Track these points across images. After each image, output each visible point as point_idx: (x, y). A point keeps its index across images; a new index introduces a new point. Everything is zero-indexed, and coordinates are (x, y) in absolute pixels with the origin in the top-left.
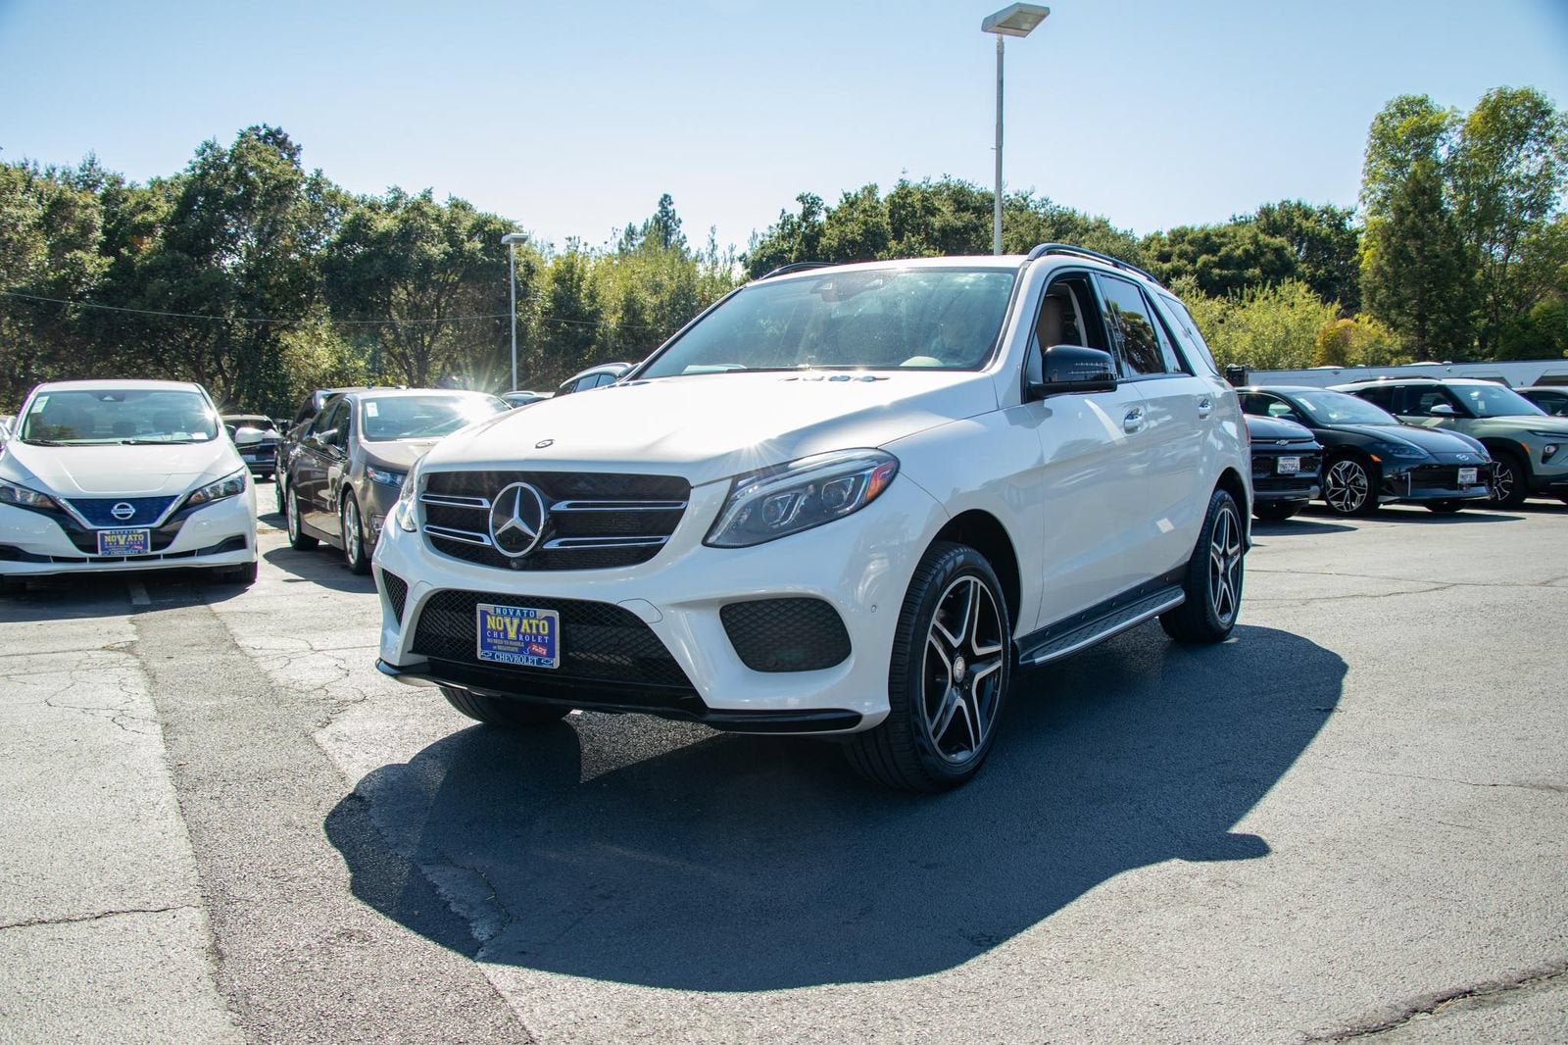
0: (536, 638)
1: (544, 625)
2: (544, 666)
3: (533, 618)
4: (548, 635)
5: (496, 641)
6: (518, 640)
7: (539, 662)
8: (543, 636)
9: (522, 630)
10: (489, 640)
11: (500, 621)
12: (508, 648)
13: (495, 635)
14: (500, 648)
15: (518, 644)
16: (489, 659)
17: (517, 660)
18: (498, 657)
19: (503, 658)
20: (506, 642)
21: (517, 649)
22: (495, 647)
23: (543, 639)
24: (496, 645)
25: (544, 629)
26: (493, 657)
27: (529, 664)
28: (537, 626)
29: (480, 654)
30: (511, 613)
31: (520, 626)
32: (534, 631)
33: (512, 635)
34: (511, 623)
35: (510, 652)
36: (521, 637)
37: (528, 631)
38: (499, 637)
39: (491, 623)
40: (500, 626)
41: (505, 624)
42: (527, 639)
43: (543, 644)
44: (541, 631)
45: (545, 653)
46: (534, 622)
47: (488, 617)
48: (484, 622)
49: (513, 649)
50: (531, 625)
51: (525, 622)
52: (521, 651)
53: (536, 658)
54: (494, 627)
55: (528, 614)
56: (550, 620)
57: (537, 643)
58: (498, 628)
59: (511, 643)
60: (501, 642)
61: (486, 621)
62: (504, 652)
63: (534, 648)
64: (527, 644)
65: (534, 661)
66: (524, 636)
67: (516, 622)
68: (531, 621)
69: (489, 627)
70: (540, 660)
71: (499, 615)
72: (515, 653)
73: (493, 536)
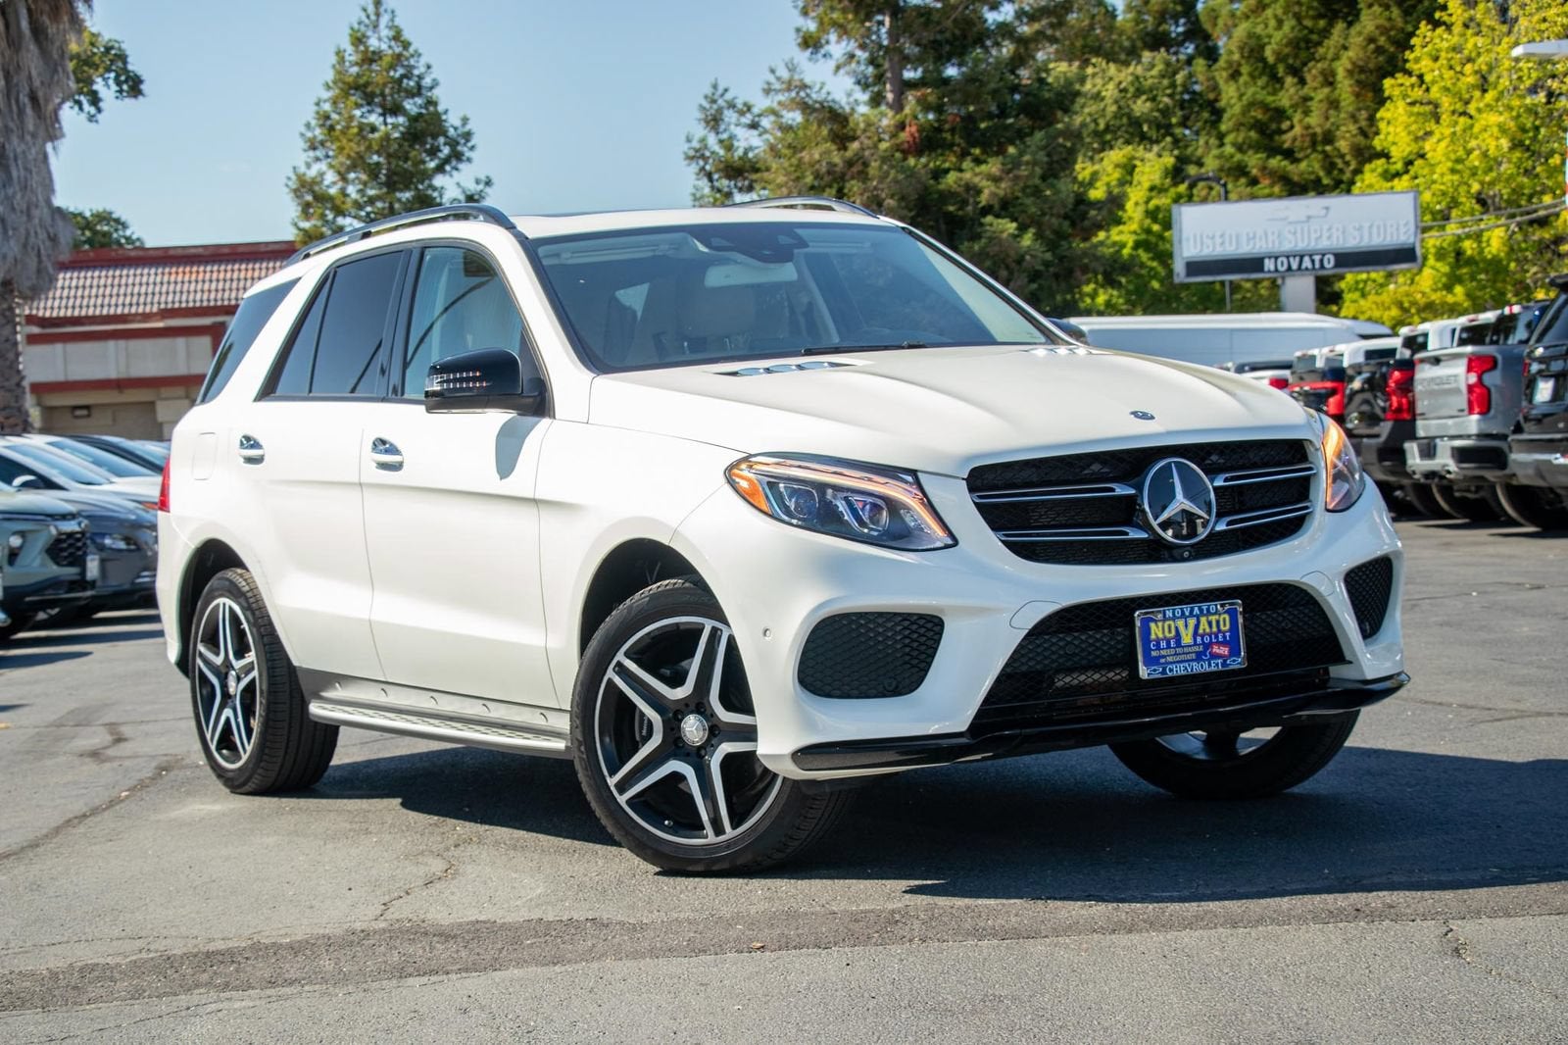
0: (1217, 637)
1: (1224, 620)
2: (1231, 667)
3: (1213, 614)
4: (1230, 630)
5: (1163, 653)
6: (1195, 644)
7: (1224, 664)
8: (1224, 633)
9: (1201, 631)
10: (1154, 654)
11: (1170, 626)
12: (1182, 657)
13: (1163, 644)
14: (1169, 659)
15: (1196, 649)
16: (1160, 676)
17: (1197, 668)
18: (1171, 670)
19: (1179, 670)
20: (1179, 650)
21: (1194, 656)
22: (1162, 661)
23: (1224, 637)
24: (1164, 657)
25: (1225, 625)
26: (1164, 672)
27: (1213, 668)
28: (1218, 622)
29: (1144, 672)
30: (1187, 614)
31: (1197, 627)
32: (1215, 629)
33: (1187, 639)
34: (1186, 626)
35: (1185, 661)
36: (1199, 639)
37: (1208, 630)
38: (1169, 646)
39: (1156, 631)
40: (1170, 631)
41: (1177, 628)
42: (1207, 640)
43: (1224, 643)
44: (1222, 628)
45: (1227, 653)
46: (1213, 618)
47: (1152, 625)
48: (1147, 631)
49: (1189, 657)
50: (1210, 624)
51: (1203, 620)
52: (1199, 657)
53: (1220, 661)
54: (1161, 636)
55: (1208, 610)
56: (1232, 613)
57: (1219, 643)
58: (1168, 635)
59: (1186, 650)
60: (1173, 651)
61: (1149, 629)
62: (1178, 662)
63: (1216, 649)
64: (1207, 646)
65: (1217, 665)
66: (1202, 636)
67: (1192, 622)
68: (1210, 618)
69: (1153, 637)
70: (1225, 661)
71: (1169, 619)
72: (1192, 660)
73: (1155, 524)
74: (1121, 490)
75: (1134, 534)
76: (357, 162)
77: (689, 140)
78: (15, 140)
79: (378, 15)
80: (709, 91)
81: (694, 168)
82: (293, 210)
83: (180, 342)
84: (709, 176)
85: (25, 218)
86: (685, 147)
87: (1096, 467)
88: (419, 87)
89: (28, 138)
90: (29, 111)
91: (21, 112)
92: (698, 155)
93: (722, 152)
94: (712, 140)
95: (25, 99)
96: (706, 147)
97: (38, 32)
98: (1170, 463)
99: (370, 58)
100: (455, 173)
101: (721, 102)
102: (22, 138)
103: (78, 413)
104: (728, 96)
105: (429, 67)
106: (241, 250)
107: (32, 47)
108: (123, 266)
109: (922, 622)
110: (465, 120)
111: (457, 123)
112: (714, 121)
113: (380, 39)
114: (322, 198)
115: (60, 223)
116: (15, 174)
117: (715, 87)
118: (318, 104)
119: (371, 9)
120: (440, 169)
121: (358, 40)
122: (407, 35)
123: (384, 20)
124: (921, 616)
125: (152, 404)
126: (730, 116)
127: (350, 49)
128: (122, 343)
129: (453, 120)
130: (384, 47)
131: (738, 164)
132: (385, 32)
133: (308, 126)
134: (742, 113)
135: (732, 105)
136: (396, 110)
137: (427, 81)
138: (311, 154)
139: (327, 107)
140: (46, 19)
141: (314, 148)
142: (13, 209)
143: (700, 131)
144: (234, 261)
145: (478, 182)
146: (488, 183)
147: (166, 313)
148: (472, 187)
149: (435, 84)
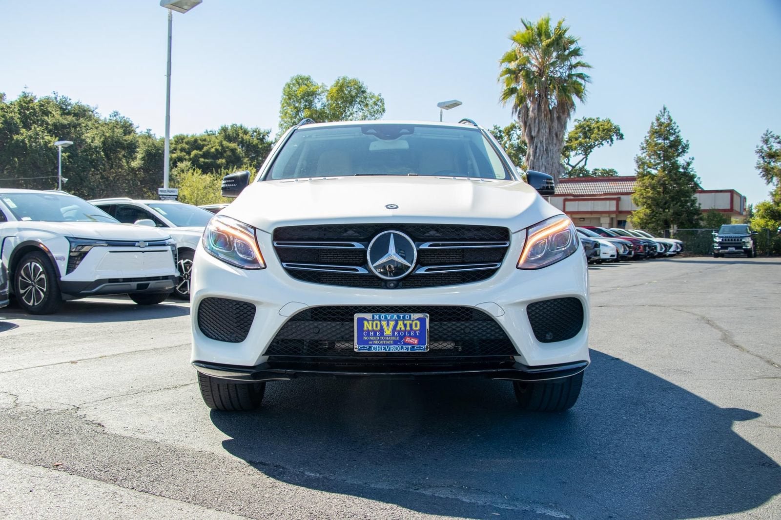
0: (409, 333)
1: (416, 324)
2: (416, 351)
3: (407, 320)
4: (420, 330)
5: (371, 338)
6: (393, 335)
7: (412, 349)
8: (415, 332)
9: (398, 329)
10: (365, 338)
11: (377, 324)
12: (384, 342)
13: (372, 334)
14: (376, 342)
15: (394, 338)
16: (367, 351)
17: (394, 349)
18: (375, 349)
19: (380, 349)
20: (382, 338)
21: (392, 342)
22: (371, 342)
23: (415, 333)
25: (416, 326)
26: (370, 349)
27: (404, 351)
28: (411, 325)
29: (357, 348)
30: (388, 318)
31: (395, 326)
32: (408, 328)
33: (388, 332)
34: (388, 325)
35: (385, 344)
36: (396, 333)
37: (403, 328)
38: (375, 335)
39: (367, 326)
40: (377, 327)
41: (381, 326)
42: (402, 334)
43: (415, 337)
44: (414, 327)
45: (416, 342)
46: (408, 323)
47: (366, 323)
48: (361, 326)
49: (388, 342)
50: (405, 325)
51: (400, 323)
52: (396, 343)
53: (409, 347)
54: (370, 328)
55: (404, 318)
56: (422, 321)
57: (410, 336)
58: (375, 329)
59: (387, 338)
60: (378, 338)
61: (363, 325)
62: (380, 344)
63: (408, 340)
64: (401, 338)
65: (408, 349)
66: (399, 332)
67: (392, 323)
68: (405, 322)
69: (365, 329)
70: (413, 347)
71: (377, 320)
72: (391, 344)
73: (371, 266)
74: (358, 246)
75: (362, 271)
76: (655, 153)
77: (757, 147)
78: (551, 146)
79: (664, 112)
80: (765, 132)
81: (758, 155)
82: (635, 166)
83: (608, 202)
84: (763, 158)
85: (551, 166)
86: (756, 149)
87: (350, 232)
88: (675, 132)
89: (554, 145)
90: (555, 138)
91: (553, 138)
92: (760, 151)
93: (768, 151)
94: (765, 147)
95: (554, 135)
96: (763, 149)
97: (559, 118)
98: (390, 233)
99: (661, 125)
100: (683, 156)
101: (769, 136)
102: (552, 145)
103: (581, 220)
104: (772, 134)
105: (678, 126)
106: (629, 178)
107: (556, 121)
108: (598, 182)
109: (245, 306)
110: (688, 141)
111: (685, 142)
112: (766, 141)
113: (664, 119)
114: (643, 163)
115: (561, 168)
116: (550, 155)
117: (767, 131)
118: (645, 137)
119: (663, 111)
120: (678, 155)
121: (658, 120)
122: (672, 118)
123: (666, 114)
124: (245, 303)
125: (599, 218)
126: (772, 140)
127: (656, 122)
128: (592, 202)
129: (684, 141)
130: (665, 121)
131: (773, 154)
132: (666, 117)
133: (642, 143)
134: (776, 139)
135: (773, 137)
136: (666, 139)
137: (677, 131)
138: (642, 151)
139: (648, 138)
140: (561, 114)
141: (643, 149)
142: (548, 164)
143: (761, 144)
144: (627, 181)
145: (690, 159)
146: (693, 159)
147: (605, 194)
148: (688, 160)
149: (679, 131)
